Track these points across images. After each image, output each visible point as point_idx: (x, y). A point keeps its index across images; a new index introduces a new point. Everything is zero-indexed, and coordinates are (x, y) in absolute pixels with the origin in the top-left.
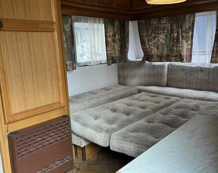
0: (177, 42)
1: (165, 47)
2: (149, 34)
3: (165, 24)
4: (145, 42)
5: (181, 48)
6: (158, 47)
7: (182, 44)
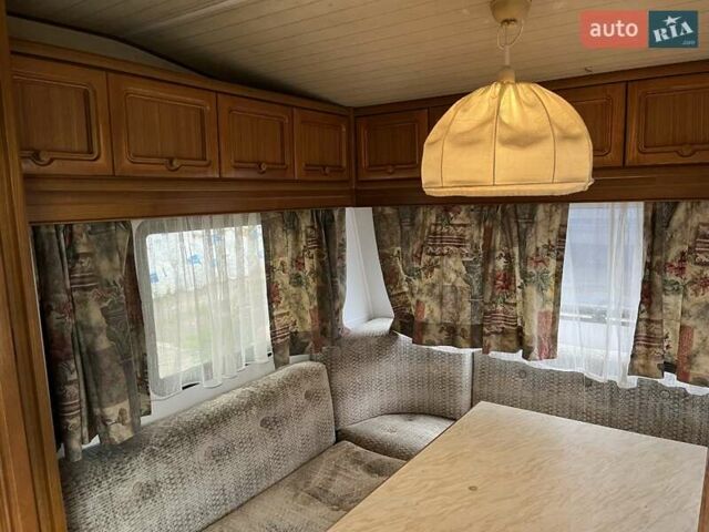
0: (508, 287)
1: (465, 299)
2: (409, 255)
3: (465, 226)
4: (398, 273)
5: (518, 309)
6: (441, 297)
7: (524, 294)
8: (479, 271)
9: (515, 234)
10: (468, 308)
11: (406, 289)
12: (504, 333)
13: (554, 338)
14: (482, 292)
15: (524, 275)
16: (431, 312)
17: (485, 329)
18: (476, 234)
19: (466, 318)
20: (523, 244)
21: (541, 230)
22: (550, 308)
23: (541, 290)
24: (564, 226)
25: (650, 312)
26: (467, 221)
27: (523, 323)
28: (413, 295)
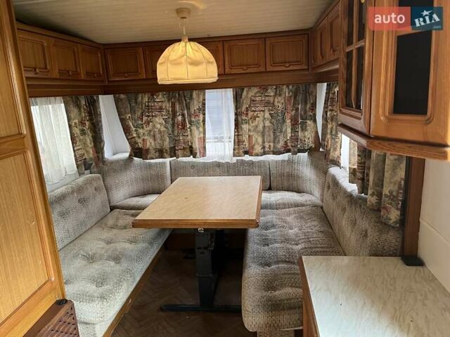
0: (184, 129)
1: (166, 136)
2: (136, 118)
3: (162, 102)
4: (130, 128)
5: (189, 137)
6: (154, 136)
7: (191, 131)
8: (171, 122)
9: (185, 105)
10: (168, 140)
11: (135, 135)
12: (184, 149)
13: (205, 148)
14: (173, 131)
15: (190, 122)
16: (150, 144)
17: (176, 148)
18: (167, 105)
19: (167, 144)
20: (188, 108)
21: (195, 102)
22: (202, 135)
23: (198, 128)
24: (204, 100)
25: (238, 132)
26: (163, 100)
27: (192, 143)
28: (139, 137)
